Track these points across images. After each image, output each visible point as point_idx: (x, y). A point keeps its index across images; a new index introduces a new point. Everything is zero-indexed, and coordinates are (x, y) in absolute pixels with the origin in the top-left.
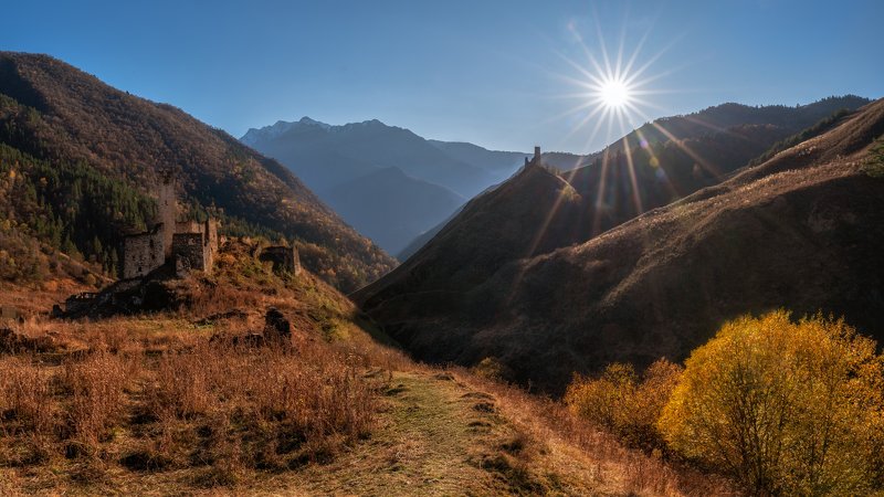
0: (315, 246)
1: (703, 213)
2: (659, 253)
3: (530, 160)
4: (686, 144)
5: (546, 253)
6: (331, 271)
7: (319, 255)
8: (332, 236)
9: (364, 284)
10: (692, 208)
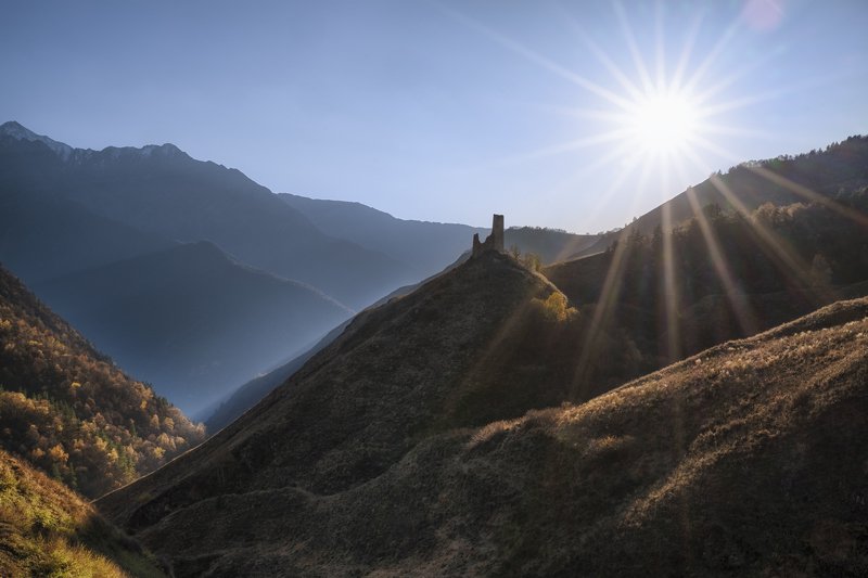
0: (22, 397)
1: (833, 353)
2: (737, 428)
3: (482, 240)
4: (763, 216)
5: (509, 417)
6: (58, 451)
7: (33, 416)
8: (64, 377)
9: (131, 478)
10: (808, 341)
